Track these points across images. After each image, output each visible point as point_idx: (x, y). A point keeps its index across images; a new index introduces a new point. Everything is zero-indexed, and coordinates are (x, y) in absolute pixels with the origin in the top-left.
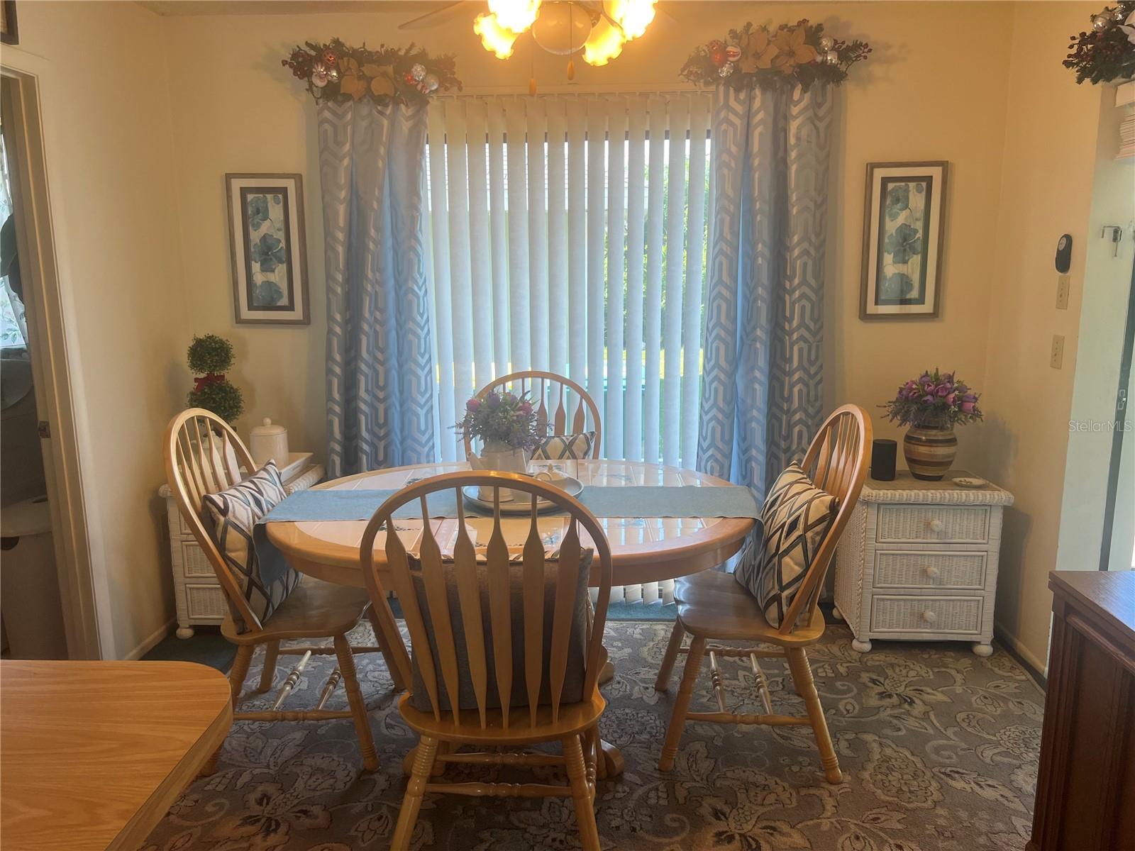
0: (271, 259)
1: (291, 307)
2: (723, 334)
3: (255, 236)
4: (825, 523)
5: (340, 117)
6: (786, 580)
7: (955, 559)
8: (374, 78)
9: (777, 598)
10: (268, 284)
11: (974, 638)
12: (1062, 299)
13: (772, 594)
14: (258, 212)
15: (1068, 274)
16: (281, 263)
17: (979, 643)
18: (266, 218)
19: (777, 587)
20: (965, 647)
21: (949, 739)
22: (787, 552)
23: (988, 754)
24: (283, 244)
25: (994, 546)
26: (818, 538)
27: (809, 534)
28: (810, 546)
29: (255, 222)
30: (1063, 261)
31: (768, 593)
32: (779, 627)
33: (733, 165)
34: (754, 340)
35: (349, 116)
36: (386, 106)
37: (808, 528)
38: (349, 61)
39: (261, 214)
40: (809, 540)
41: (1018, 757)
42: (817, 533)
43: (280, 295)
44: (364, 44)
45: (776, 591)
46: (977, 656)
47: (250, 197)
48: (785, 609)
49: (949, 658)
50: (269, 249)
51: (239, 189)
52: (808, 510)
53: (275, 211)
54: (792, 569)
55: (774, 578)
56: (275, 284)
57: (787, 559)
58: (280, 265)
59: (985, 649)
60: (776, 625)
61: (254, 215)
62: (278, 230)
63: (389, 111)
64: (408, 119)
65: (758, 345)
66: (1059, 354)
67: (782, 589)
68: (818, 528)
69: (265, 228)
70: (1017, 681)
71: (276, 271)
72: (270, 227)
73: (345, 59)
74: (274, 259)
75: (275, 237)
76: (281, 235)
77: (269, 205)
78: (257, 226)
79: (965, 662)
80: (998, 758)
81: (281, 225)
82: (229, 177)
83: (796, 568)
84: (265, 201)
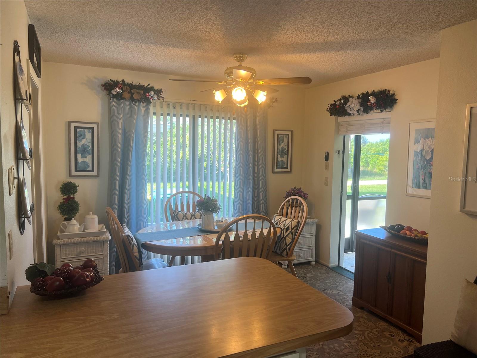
0: (85, 153)
1: (93, 171)
2: (241, 177)
3: (79, 144)
4: (296, 227)
5: (119, 105)
6: (288, 243)
7: (306, 238)
8: (135, 93)
9: (286, 249)
10: (84, 162)
11: (311, 260)
12: (327, 168)
13: (284, 248)
14: (81, 136)
15: (328, 161)
16: (90, 154)
17: (312, 261)
18: (84, 138)
19: (285, 246)
20: (308, 263)
21: (318, 283)
22: (287, 236)
23: (329, 285)
24: (90, 148)
25: (314, 234)
26: (295, 231)
27: (293, 230)
28: (293, 233)
29: (80, 139)
30: (327, 158)
31: (283, 248)
32: (287, 256)
33: (243, 128)
34: (249, 180)
35: (122, 105)
36: (136, 102)
37: (292, 229)
38: (127, 87)
39: (82, 137)
40: (293, 232)
41: (336, 284)
42: (295, 230)
43: (89, 166)
44: (132, 82)
45: (285, 247)
46: (312, 265)
47: (78, 130)
48: (288, 251)
49: (306, 266)
50: (85, 149)
51: (74, 127)
52: (291, 224)
53: (88, 135)
54: (289, 240)
55: (284, 243)
56: (87, 162)
57: (287, 238)
58: (89, 155)
59: (314, 263)
60: (286, 256)
61: (79, 137)
62: (89, 142)
63: (137, 104)
64: (143, 107)
65: (250, 181)
66: (327, 182)
67: (287, 246)
68: (295, 228)
69: (84, 141)
70: (324, 269)
71: (87, 157)
72: (86, 141)
73: (126, 87)
74: (87, 153)
75: (87, 145)
76: (90, 144)
77: (86, 134)
78: (80, 141)
79: (310, 267)
80: (332, 285)
81: (90, 140)
82: (69, 123)
83: (290, 240)
84: (84, 132)
